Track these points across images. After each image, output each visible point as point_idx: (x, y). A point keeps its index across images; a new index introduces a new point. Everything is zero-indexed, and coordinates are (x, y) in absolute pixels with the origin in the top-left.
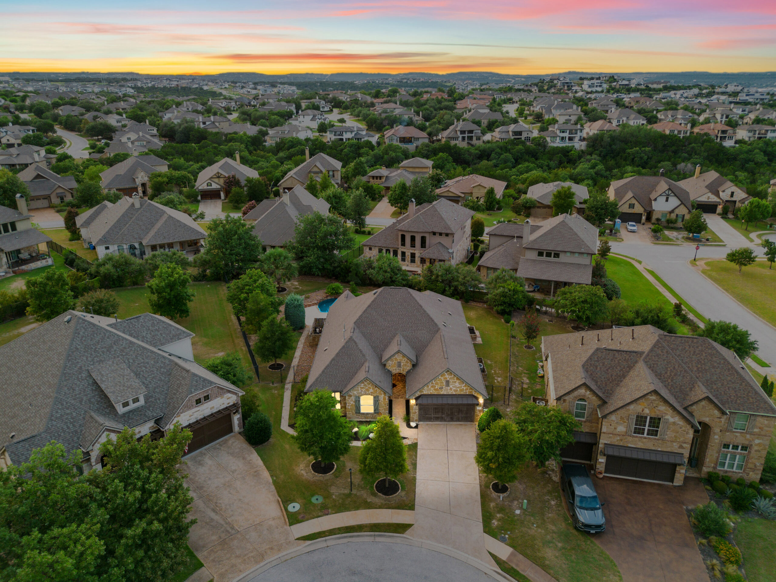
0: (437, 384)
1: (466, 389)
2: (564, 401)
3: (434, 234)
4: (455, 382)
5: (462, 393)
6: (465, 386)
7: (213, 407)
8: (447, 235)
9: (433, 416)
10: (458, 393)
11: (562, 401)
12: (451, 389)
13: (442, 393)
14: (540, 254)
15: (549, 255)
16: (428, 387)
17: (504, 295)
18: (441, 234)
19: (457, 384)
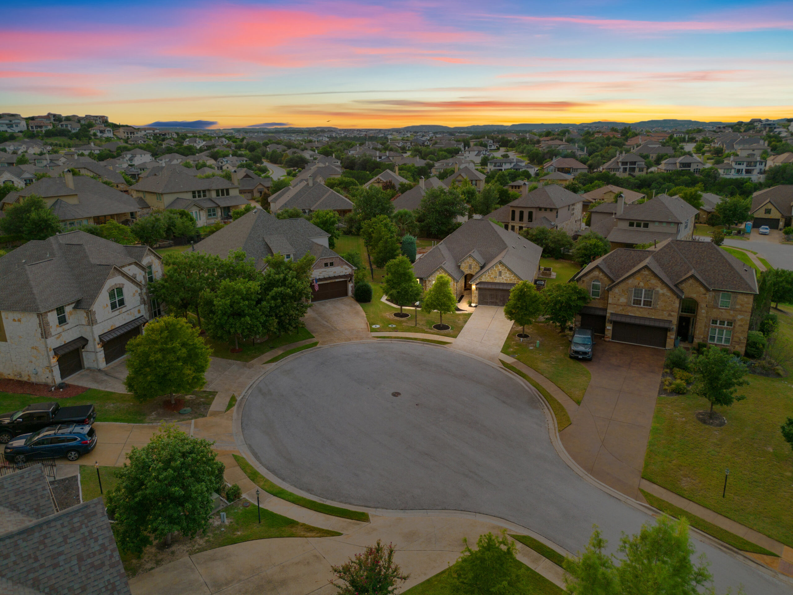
0: (492, 274)
1: (515, 279)
2: (583, 281)
3: (540, 209)
4: (506, 273)
5: (511, 282)
6: (514, 277)
7: (335, 272)
8: (551, 210)
9: (489, 301)
10: (509, 282)
11: (581, 282)
12: (503, 279)
13: (496, 281)
14: (631, 225)
15: (638, 225)
16: (485, 275)
17: (586, 248)
18: (546, 209)
19: (508, 275)
